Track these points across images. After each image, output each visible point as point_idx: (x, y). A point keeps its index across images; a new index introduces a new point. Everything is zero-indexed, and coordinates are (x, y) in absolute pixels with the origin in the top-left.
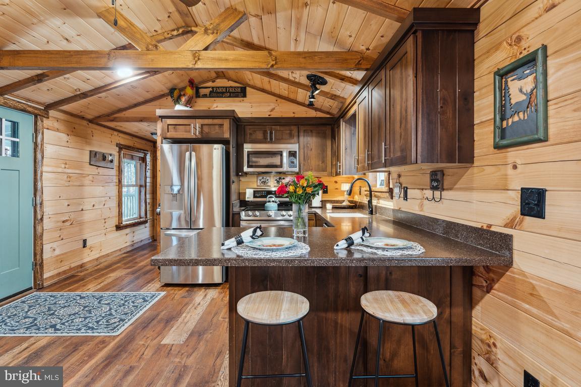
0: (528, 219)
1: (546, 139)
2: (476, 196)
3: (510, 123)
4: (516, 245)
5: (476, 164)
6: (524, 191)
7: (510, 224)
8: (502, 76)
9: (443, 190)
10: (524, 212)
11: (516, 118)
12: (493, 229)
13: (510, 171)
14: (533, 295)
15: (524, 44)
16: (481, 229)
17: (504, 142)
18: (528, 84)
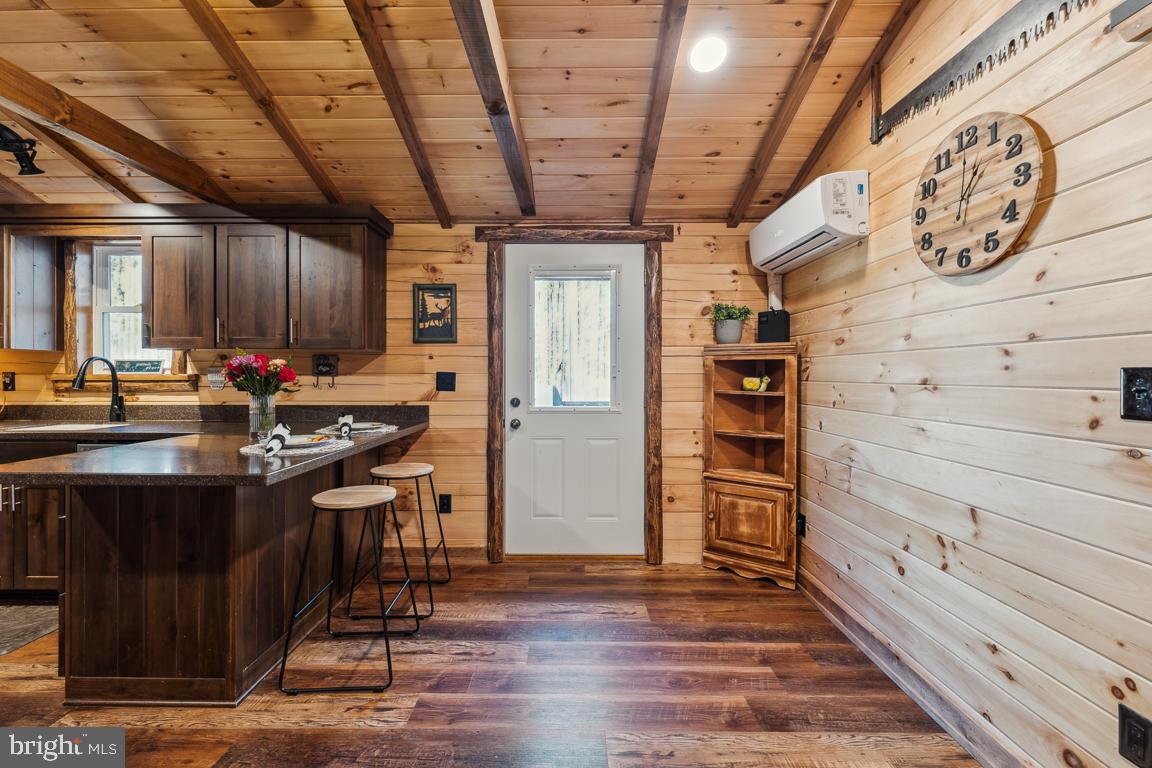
0: (443, 394)
1: (456, 342)
2: (387, 379)
3: (427, 325)
4: (431, 412)
5: (388, 352)
6: (438, 374)
7: (429, 397)
8: (419, 289)
9: (337, 375)
10: (439, 388)
11: (432, 324)
12: (409, 404)
13: (426, 360)
14: (447, 441)
15: (438, 276)
16: (396, 406)
17: (421, 339)
18: (443, 303)
